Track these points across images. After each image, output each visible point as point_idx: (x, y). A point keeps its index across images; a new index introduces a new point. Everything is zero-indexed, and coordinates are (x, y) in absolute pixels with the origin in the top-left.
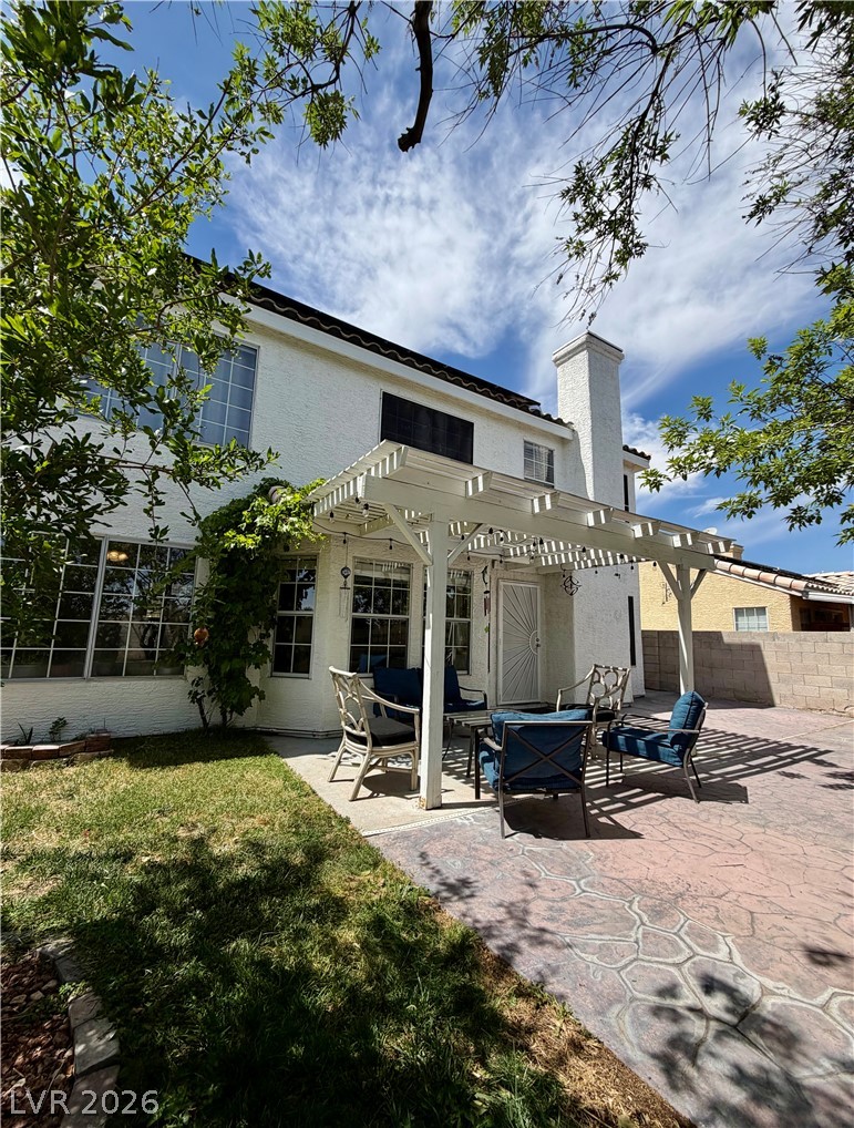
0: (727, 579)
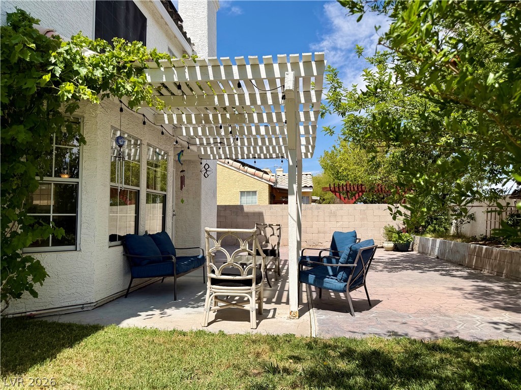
0: (237, 173)
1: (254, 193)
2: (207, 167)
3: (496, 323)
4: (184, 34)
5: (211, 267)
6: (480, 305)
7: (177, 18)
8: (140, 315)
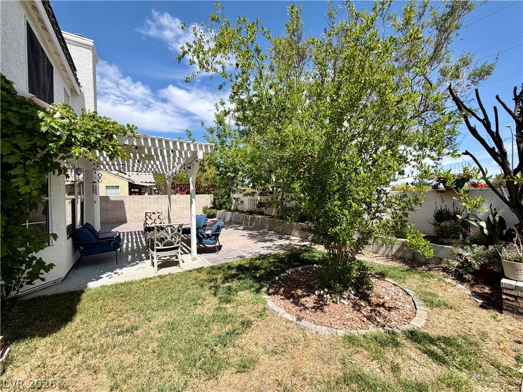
1: (118, 187)
2: (100, 175)
3: (263, 247)
4: (77, 80)
5: (157, 244)
6: (254, 242)
7: (74, 69)
8: (102, 278)
